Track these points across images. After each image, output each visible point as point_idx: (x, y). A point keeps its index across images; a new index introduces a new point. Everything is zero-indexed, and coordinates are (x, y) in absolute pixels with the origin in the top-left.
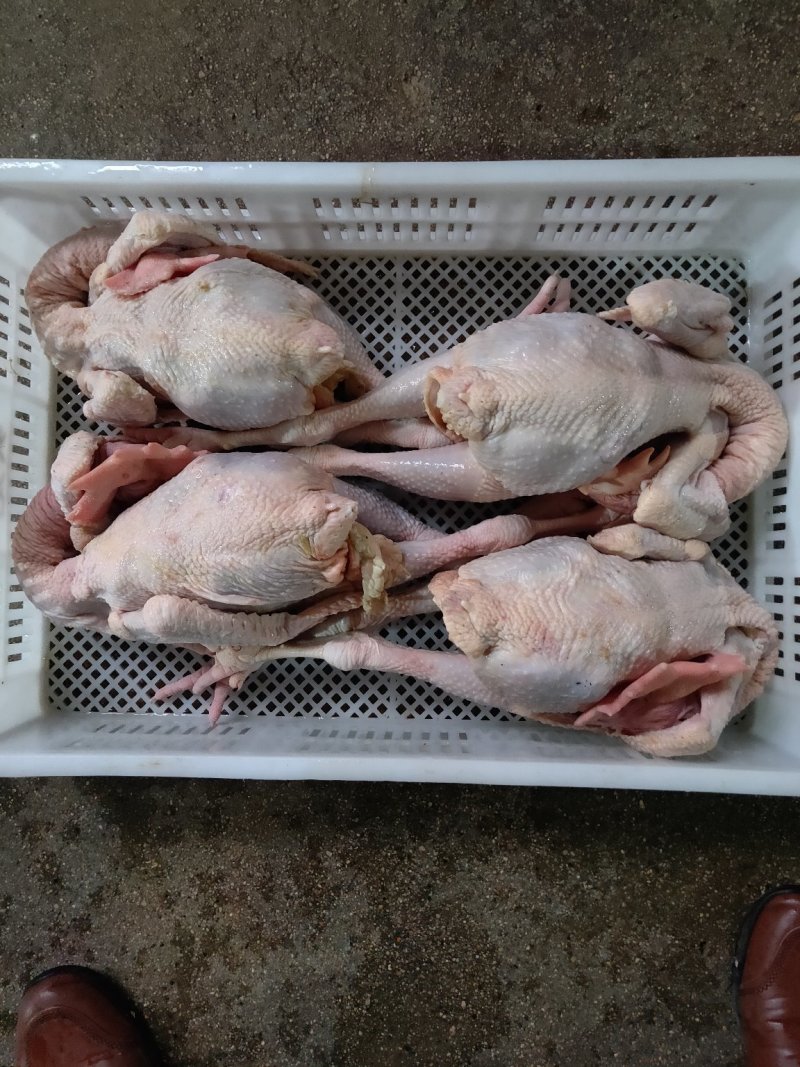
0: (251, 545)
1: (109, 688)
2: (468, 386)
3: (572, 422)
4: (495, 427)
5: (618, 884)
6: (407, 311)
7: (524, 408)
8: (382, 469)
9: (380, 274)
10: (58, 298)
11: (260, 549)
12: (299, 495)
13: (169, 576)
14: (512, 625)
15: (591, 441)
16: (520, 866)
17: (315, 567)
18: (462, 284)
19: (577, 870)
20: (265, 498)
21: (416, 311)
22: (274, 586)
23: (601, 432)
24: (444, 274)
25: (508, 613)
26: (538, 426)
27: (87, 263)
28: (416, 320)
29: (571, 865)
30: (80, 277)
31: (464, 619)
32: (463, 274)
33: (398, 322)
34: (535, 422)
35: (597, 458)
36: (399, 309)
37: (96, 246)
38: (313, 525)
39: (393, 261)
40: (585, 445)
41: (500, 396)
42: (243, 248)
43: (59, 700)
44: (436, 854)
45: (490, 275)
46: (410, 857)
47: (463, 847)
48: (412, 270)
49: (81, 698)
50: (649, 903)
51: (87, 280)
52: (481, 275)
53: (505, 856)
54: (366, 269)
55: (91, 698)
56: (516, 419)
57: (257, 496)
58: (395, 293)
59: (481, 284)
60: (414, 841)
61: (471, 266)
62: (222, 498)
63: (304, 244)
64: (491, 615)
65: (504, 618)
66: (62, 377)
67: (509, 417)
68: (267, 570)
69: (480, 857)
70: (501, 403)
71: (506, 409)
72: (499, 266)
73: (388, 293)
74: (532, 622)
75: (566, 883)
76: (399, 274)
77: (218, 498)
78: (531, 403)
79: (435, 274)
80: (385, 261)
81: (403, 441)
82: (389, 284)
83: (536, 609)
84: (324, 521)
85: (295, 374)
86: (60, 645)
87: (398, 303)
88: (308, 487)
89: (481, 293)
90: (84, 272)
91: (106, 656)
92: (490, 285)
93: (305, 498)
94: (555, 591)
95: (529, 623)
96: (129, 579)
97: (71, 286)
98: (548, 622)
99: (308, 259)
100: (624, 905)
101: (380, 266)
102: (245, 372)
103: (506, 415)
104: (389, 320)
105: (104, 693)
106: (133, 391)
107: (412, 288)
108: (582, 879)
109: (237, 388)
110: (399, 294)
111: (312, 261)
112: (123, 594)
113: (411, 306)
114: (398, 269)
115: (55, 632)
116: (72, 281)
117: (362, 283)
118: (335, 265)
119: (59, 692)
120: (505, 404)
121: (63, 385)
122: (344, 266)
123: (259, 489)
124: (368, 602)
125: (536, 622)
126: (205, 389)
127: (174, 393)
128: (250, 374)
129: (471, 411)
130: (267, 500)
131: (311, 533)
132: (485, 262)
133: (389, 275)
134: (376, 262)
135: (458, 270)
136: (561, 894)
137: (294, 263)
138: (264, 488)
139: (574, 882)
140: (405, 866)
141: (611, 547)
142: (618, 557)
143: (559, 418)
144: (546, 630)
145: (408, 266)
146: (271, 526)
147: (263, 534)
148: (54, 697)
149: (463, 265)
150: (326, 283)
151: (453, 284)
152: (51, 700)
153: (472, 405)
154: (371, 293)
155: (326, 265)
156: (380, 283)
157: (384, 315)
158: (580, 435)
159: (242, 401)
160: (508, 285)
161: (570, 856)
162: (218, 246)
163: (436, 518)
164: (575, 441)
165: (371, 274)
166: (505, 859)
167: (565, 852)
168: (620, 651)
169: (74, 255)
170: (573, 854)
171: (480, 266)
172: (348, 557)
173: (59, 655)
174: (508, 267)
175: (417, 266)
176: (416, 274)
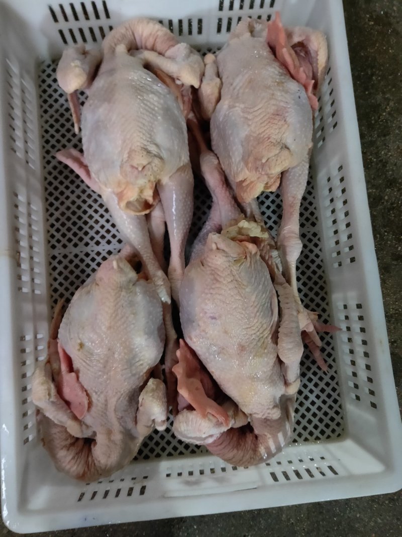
0: (242, 295)
1: (327, 399)
2: (133, 167)
3: (150, 107)
4: (156, 151)
5: (384, 93)
6: (81, 244)
7: (144, 132)
8: (180, 239)
9: (60, 262)
10: (90, 459)
11: (244, 289)
12: (208, 269)
13: (265, 348)
14: (272, 133)
15: (159, 98)
16: (385, 144)
17: (250, 257)
18: (63, 214)
19: (381, 115)
20: (213, 289)
21: (81, 239)
22: (265, 281)
23: (153, 93)
24: (57, 225)
25: (266, 136)
26: (153, 126)
27: (66, 439)
28: (87, 239)
29: (379, 118)
30: (76, 444)
31: (273, 160)
32: (57, 214)
33: (88, 249)
34: (151, 127)
35: (168, 96)
36: (81, 249)
37: (55, 434)
38: (226, 257)
39: (51, 256)
40: (162, 101)
41: (138, 146)
42: (49, 343)
43: (338, 430)
44: (387, 190)
45: (57, 199)
46: (392, 204)
47: (381, 176)
48: (56, 244)
49: (335, 416)
50: (390, 77)
51: (77, 439)
52: (57, 204)
53: (381, 153)
54: (57, 271)
55: (334, 410)
56: (150, 138)
57: (211, 294)
58: (71, 253)
59: (62, 203)
60: (383, 202)
61: (52, 210)
62: (213, 318)
63: (43, 308)
64: (268, 146)
65: (269, 138)
66: (138, 456)
67: (150, 142)
68: (256, 284)
69: (384, 166)
70: (142, 146)
71: (146, 143)
72: (51, 194)
73: (71, 257)
74: (269, 122)
75: (389, 120)
76: (60, 252)
77: (214, 320)
78: (141, 128)
79: (58, 230)
80: (52, 261)
81: (162, 230)
82: (65, 256)
83: (261, 121)
84: (223, 251)
85: (131, 284)
86: (305, 434)
87: (76, 251)
88: (202, 267)
89: (68, 203)
90: (73, 441)
91: (307, 404)
92: (62, 198)
93: (210, 264)
94: (249, 113)
95: (270, 124)
96: (268, 377)
97: (81, 450)
98: (268, 113)
99: (52, 307)
100: (394, 89)
101: (55, 263)
102: (134, 314)
103: (149, 143)
104: (87, 255)
105: (330, 402)
106: (151, 388)
107: (67, 243)
108: (385, 111)
109: (144, 319)
110: (71, 250)
111: (53, 304)
112: (276, 382)
113: (78, 242)
114: (56, 252)
115: (297, 438)
116: (79, 449)
117: (66, 273)
118: (55, 290)
119: (333, 431)
120: (142, 143)
121: (143, 455)
122: (56, 285)
123: (207, 294)
124: (263, 234)
125: (269, 120)
126: (146, 340)
127: (149, 362)
128: (135, 311)
129: (149, 163)
130: (213, 287)
131: (231, 258)
132: (49, 202)
133: (60, 258)
134: (52, 266)
135: (54, 217)
136: (395, 122)
137: (55, 316)
138: (206, 291)
139: (387, 116)
140: (397, 205)
141: (216, 94)
142: (222, 91)
143: (148, 114)
144: (273, 114)
145: (53, 247)
146: (230, 282)
147: (236, 287)
148: (337, 433)
149: (52, 215)
150: (67, 294)
151: (63, 219)
152: (339, 435)
153: (145, 162)
154: (71, 267)
155: (56, 296)
156: (65, 262)
157: (85, 258)
158: (156, 104)
159: (151, 317)
160: (62, 188)
161: (375, 119)
162: (49, 358)
163: (202, 216)
164: (160, 106)
165: (60, 268)
166: (383, 153)
167: (373, 122)
168: (278, 77)
169: (62, 449)
170: (373, 118)
171: (51, 205)
172: (241, 241)
173: (311, 434)
174: (51, 189)
175: (54, 242)
176: (59, 241)
